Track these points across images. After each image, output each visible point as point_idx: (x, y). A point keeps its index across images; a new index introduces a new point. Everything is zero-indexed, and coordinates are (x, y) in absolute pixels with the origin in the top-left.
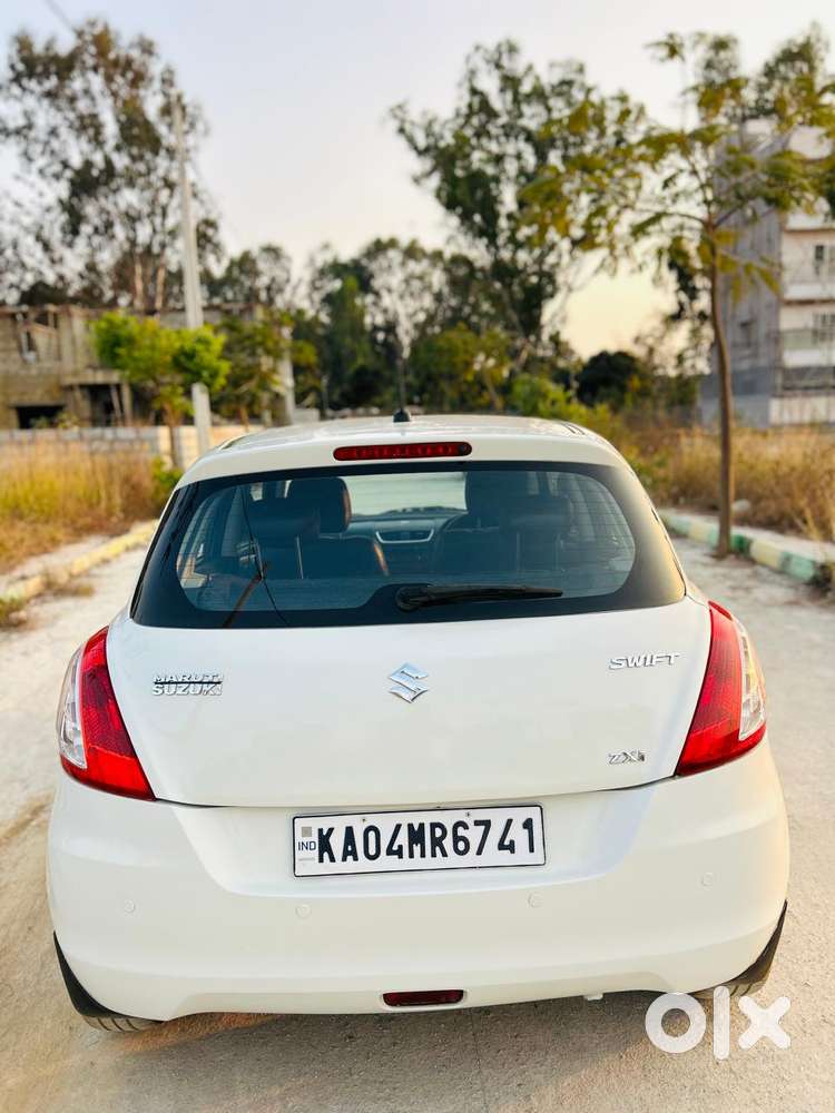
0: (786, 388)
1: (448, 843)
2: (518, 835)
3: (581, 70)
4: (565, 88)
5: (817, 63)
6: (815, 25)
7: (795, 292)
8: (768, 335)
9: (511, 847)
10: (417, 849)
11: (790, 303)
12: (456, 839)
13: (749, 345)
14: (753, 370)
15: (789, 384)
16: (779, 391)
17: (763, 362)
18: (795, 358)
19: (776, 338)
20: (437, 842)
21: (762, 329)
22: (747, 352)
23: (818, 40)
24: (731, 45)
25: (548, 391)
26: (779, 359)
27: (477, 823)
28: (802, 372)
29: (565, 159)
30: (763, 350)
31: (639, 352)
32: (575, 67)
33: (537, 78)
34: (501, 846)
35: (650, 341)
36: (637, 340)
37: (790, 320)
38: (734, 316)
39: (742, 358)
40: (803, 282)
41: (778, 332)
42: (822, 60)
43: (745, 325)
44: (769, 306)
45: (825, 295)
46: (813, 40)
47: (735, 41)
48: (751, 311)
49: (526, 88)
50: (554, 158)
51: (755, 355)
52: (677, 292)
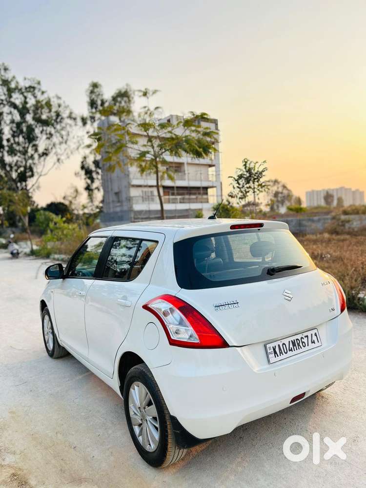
0: (135, 219)
1: (301, 344)
2: (314, 338)
3: (39, 83)
4: (32, 90)
5: (131, 99)
6: (127, 85)
7: (135, 182)
8: (126, 198)
9: (314, 342)
10: (295, 348)
11: (133, 186)
12: (303, 342)
13: (119, 202)
14: (121, 211)
15: (136, 217)
16: (133, 220)
17: (125, 208)
18: (137, 207)
19: (129, 199)
20: (299, 345)
21: (123, 196)
22: (118, 204)
23: (130, 91)
24: (99, 87)
25: (53, 218)
26: (131, 207)
27: (305, 337)
28: (140, 212)
29: (34, 119)
30: (125, 204)
31: (67, 203)
32: (36, 82)
33: (17, 83)
34: (312, 343)
35: (70, 199)
36: (64, 198)
37: (134, 192)
38: (112, 190)
39: (117, 207)
40: (137, 179)
41: (130, 197)
42: (133, 98)
43: (117, 194)
44: (126, 187)
45: (145, 184)
46: (128, 90)
47: (100, 85)
48: (119, 188)
49: (13, 85)
50: (29, 118)
51: (122, 206)
52: (85, 179)
